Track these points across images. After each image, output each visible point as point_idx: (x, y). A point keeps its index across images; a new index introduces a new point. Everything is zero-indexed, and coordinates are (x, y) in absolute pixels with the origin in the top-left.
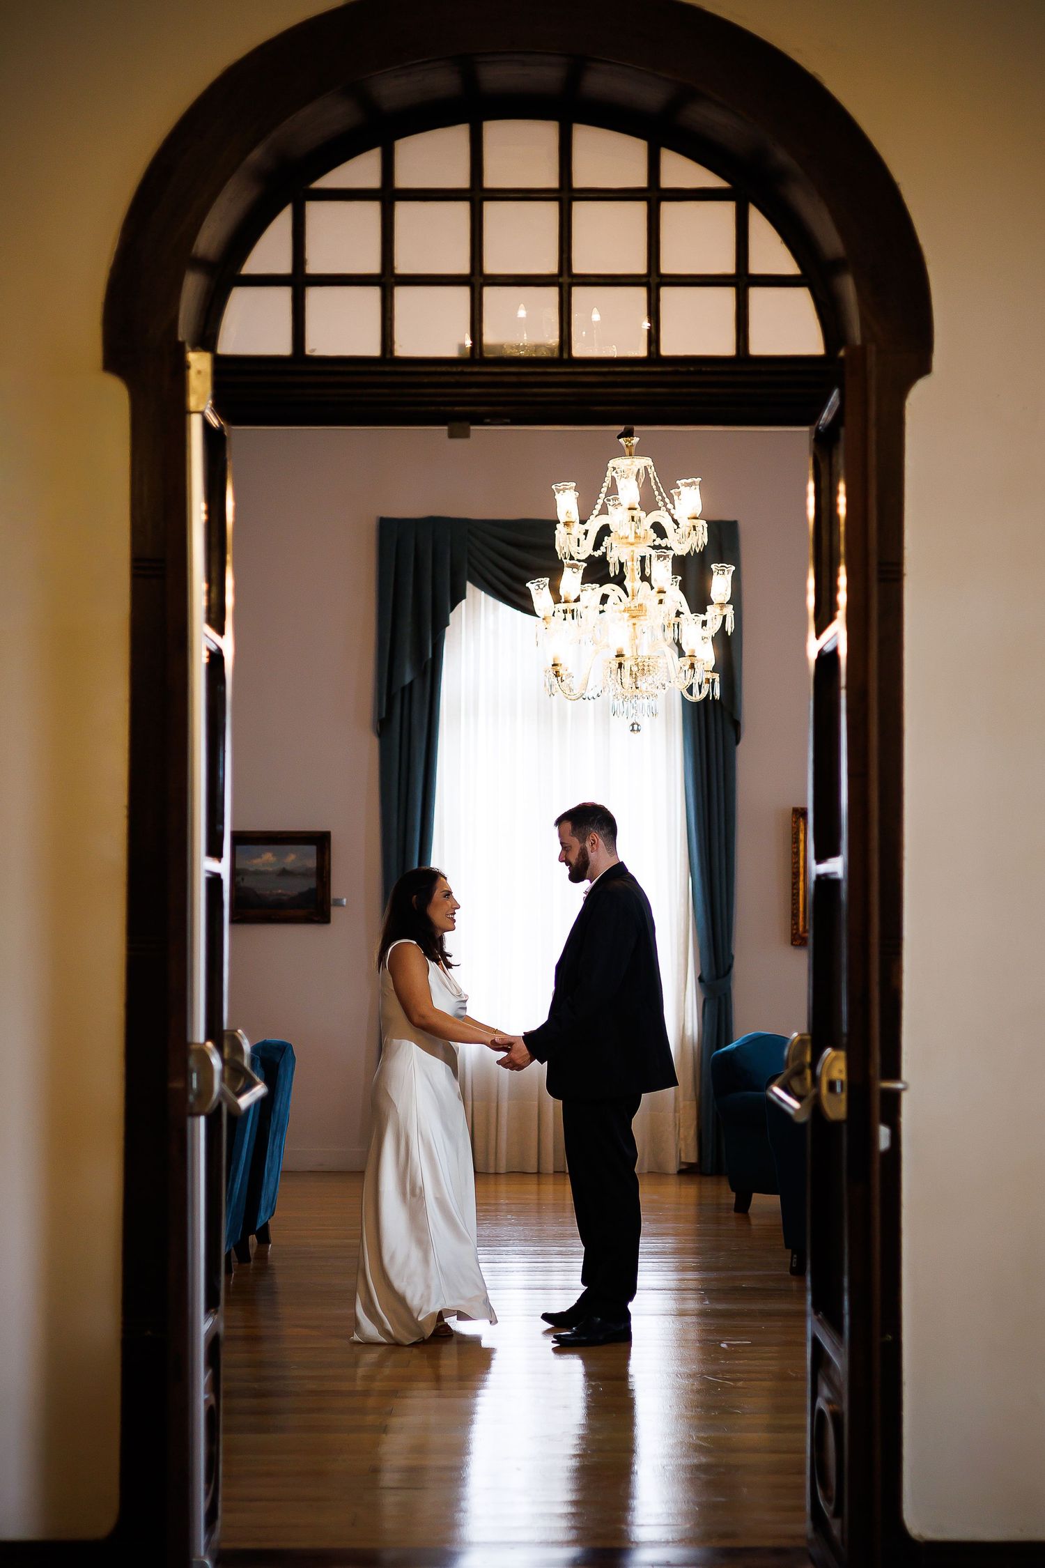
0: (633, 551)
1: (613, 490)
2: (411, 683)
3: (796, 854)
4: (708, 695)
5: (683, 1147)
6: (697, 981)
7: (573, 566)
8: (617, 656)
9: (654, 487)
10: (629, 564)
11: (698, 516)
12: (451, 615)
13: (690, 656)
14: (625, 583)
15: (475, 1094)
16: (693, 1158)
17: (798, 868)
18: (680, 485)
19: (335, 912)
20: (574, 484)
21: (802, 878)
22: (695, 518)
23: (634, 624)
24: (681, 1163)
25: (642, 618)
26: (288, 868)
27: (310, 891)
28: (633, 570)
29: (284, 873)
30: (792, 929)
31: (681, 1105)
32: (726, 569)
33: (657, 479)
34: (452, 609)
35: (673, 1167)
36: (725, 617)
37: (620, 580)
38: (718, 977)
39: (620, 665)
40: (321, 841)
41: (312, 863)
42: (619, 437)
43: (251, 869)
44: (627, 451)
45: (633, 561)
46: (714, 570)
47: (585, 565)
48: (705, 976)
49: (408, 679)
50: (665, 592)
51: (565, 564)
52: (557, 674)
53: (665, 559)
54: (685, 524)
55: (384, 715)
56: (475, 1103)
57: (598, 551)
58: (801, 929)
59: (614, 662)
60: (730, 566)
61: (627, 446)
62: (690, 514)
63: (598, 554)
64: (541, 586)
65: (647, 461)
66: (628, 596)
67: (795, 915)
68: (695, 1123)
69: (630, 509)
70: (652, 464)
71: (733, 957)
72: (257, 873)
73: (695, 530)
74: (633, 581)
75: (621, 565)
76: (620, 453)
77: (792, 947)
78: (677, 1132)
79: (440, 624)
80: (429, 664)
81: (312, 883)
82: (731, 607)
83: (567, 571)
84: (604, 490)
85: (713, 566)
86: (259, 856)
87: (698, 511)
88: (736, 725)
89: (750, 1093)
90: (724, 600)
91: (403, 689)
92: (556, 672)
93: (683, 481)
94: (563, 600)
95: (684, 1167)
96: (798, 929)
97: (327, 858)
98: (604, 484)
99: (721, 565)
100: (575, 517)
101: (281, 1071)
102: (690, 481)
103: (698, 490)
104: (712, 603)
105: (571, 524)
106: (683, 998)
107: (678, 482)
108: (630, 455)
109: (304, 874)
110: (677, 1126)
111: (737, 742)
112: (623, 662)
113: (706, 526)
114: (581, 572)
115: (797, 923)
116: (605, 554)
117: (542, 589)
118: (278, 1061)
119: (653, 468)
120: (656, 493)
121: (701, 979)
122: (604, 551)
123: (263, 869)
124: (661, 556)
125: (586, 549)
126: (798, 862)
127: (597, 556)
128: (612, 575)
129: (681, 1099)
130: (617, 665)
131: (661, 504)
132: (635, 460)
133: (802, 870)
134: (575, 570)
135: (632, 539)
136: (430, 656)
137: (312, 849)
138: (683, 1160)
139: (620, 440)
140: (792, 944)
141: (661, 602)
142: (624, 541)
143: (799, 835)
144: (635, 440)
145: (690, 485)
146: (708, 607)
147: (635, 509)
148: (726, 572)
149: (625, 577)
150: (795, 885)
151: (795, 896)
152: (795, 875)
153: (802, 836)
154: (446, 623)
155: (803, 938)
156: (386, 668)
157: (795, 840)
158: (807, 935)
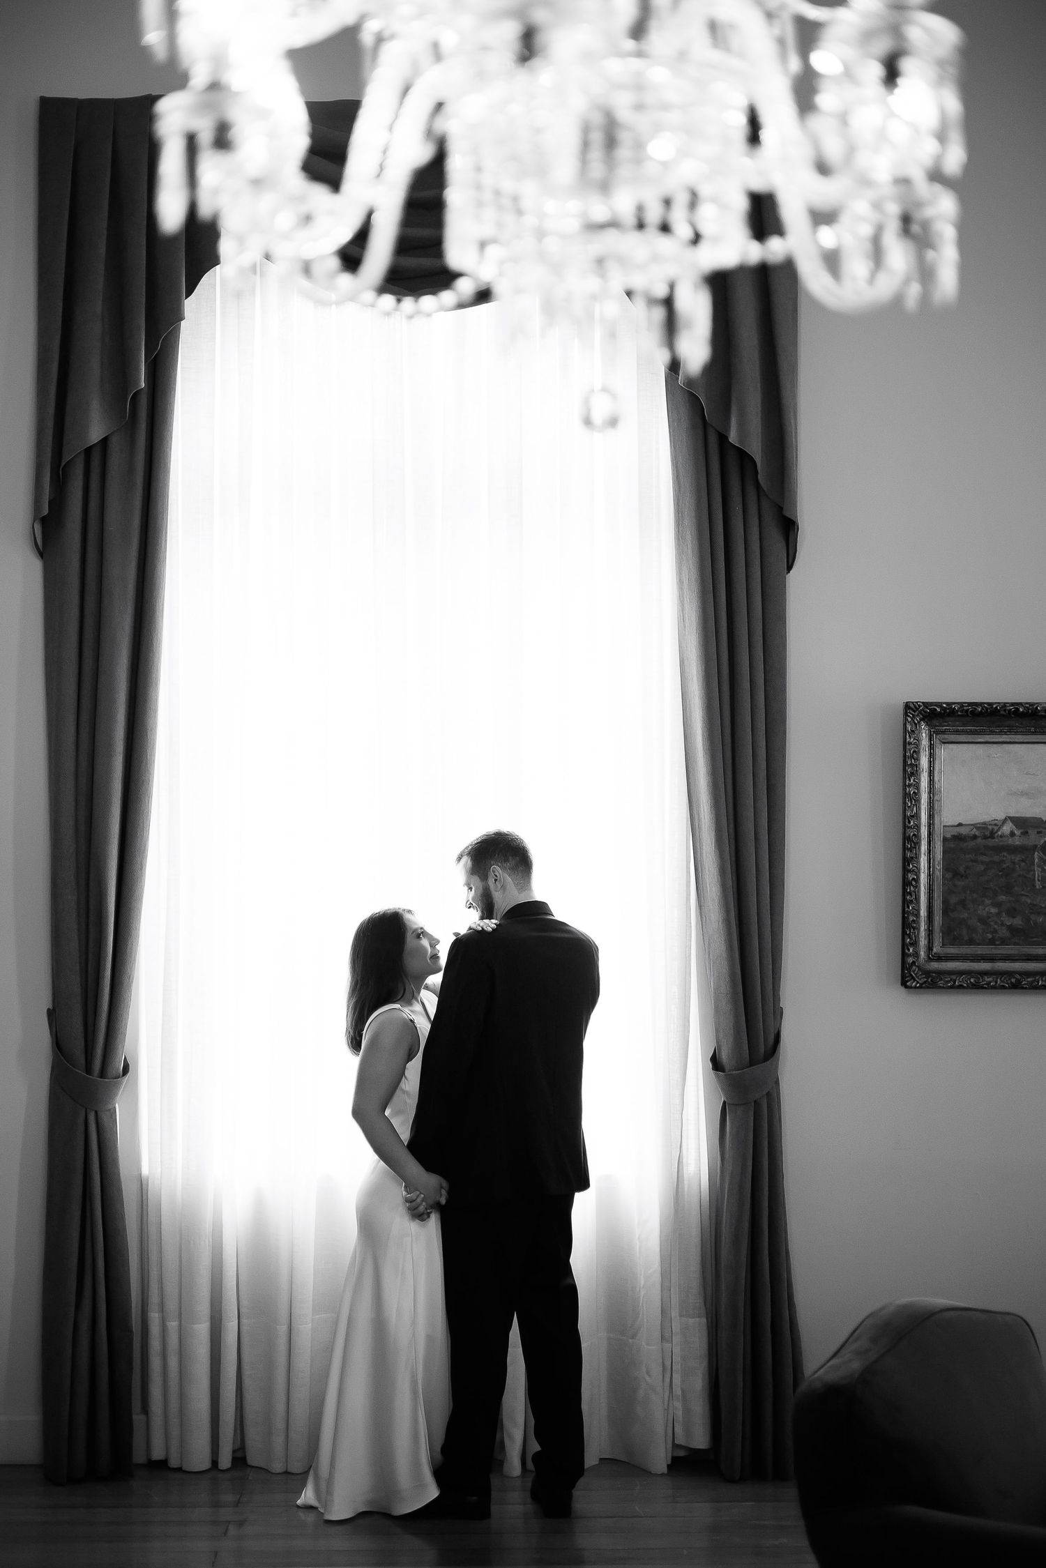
2: (105, 442)
3: (914, 799)
5: (680, 1413)
6: (709, 1067)
12: (190, 305)
15: (244, 1302)
16: (700, 1439)
17: (918, 828)
21: (924, 847)
24: (676, 1446)
30: (903, 955)
31: (676, 1327)
34: (189, 292)
35: (659, 1459)
38: (752, 1063)
48: (724, 1057)
49: (95, 434)
55: (46, 511)
56: (244, 1321)
58: (922, 954)
67: (907, 925)
68: (705, 1363)
71: (779, 1013)
78: (667, 1380)
79: (164, 321)
80: (144, 402)
88: (789, 528)
91: (88, 451)
95: (681, 1453)
96: (915, 954)
106: (677, 1101)
110: (668, 1370)
111: (789, 568)
115: (914, 943)
121: (716, 1063)
126: (917, 815)
129: (674, 1314)
133: (924, 831)
136: (144, 384)
138: (680, 1440)
140: (904, 984)
143: (918, 759)
150: (908, 862)
151: (908, 885)
152: (909, 842)
153: (924, 761)
154: (176, 316)
155: (927, 973)
156: (51, 410)
157: (909, 769)
158: (935, 965)
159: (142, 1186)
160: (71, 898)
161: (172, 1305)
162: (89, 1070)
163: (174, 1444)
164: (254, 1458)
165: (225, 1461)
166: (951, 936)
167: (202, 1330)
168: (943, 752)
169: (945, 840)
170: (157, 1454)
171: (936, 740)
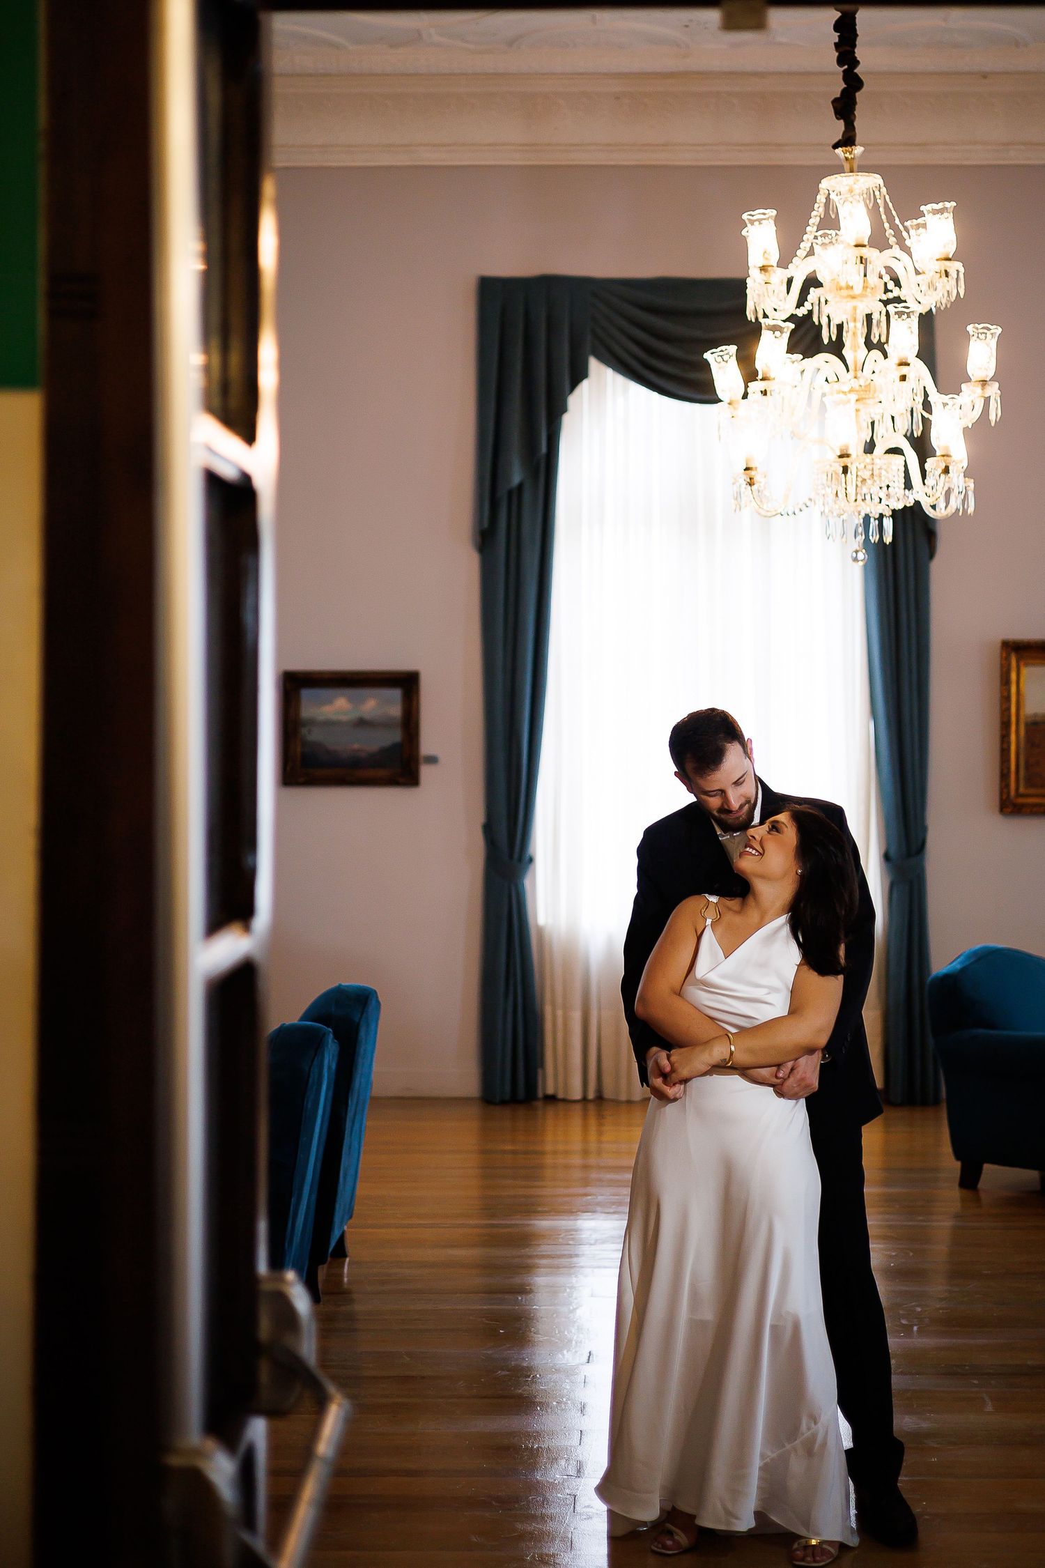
0: (855, 309)
1: (830, 222)
2: (520, 486)
3: (1006, 699)
4: (958, 510)
6: (882, 859)
7: (774, 329)
8: (841, 456)
9: (884, 217)
10: (851, 325)
11: (950, 256)
12: (573, 400)
13: (943, 456)
14: (844, 352)
17: (1009, 716)
18: (925, 212)
19: (426, 772)
20: (774, 212)
21: (1014, 728)
22: (948, 259)
23: (857, 410)
25: (868, 401)
26: (367, 716)
27: (395, 748)
28: (854, 334)
29: (362, 723)
30: (1001, 793)
32: (988, 333)
33: (890, 205)
34: (571, 392)
36: (987, 401)
37: (836, 348)
38: (909, 856)
39: (845, 470)
40: (407, 683)
41: (396, 711)
42: (836, 146)
43: (321, 718)
44: (847, 166)
45: (855, 320)
46: (971, 333)
47: (792, 326)
48: (892, 853)
49: (515, 480)
50: (909, 365)
51: (763, 326)
52: (751, 483)
53: (909, 317)
54: (932, 267)
55: (486, 525)
57: (801, 308)
58: (1013, 793)
59: (837, 465)
60: (995, 327)
61: (847, 159)
62: (941, 253)
63: (801, 312)
64: (726, 358)
65: (875, 180)
66: (848, 371)
67: (1004, 776)
69: (857, 246)
70: (881, 182)
71: (924, 829)
72: (329, 724)
73: (947, 276)
74: (854, 348)
75: (840, 327)
76: (837, 169)
77: (1001, 816)
79: (556, 410)
80: (544, 462)
81: (396, 736)
82: (996, 385)
83: (766, 335)
84: (814, 220)
85: (970, 328)
86: (330, 702)
87: (951, 249)
88: (931, 535)
89: (981, 1031)
90: (987, 376)
91: (510, 493)
92: (750, 479)
93: (929, 207)
94: (760, 377)
96: (1009, 793)
97: (414, 703)
98: (814, 213)
99: (982, 325)
100: (774, 257)
101: (362, 1033)
102: (940, 206)
103: (951, 220)
104: (968, 380)
105: (769, 268)
107: (922, 208)
108: (852, 171)
109: (384, 724)
111: (931, 558)
112: (849, 465)
113: (962, 270)
114: (786, 335)
115: (1008, 786)
116: (810, 312)
117: (727, 362)
118: (357, 1019)
119: (884, 190)
120: (887, 225)
121: (886, 858)
122: (810, 308)
123: (334, 717)
124: (903, 313)
125: (788, 306)
126: (1009, 709)
127: (800, 315)
128: (826, 341)
130: (841, 469)
131: (892, 240)
132: (859, 178)
133: (1013, 719)
134: (777, 333)
135: (858, 290)
136: (544, 449)
137: (396, 694)
139: (837, 151)
140: (1002, 812)
141: (903, 378)
142: (844, 292)
143: (1010, 675)
144: (858, 150)
145: (941, 211)
146: (963, 386)
147: (864, 246)
148: (989, 336)
149: (843, 345)
150: (1005, 738)
151: (1004, 752)
152: (1005, 725)
153: (1013, 676)
154: (563, 409)
155: (1015, 805)
156: (488, 465)
157: (1005, 681)
158: (1020, 800)
159: (540, 931)
160: (501, 757)
161: (559, 1000)
162: (511, 856)
163: (561, 1085)
164: (608, 1093)
165: (591, 1096)
166: (1030, 782)
167: (577, 1016)
168: (1025, 671)
169: (1027, 725)
170: (550, 1091)
171: (1022, 664)
